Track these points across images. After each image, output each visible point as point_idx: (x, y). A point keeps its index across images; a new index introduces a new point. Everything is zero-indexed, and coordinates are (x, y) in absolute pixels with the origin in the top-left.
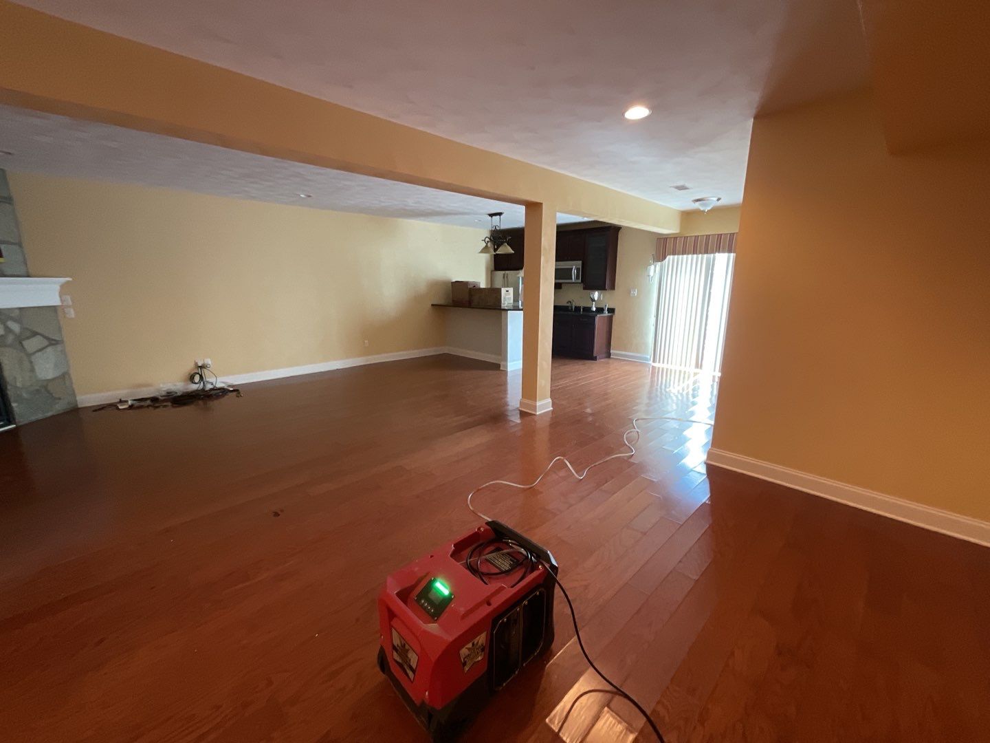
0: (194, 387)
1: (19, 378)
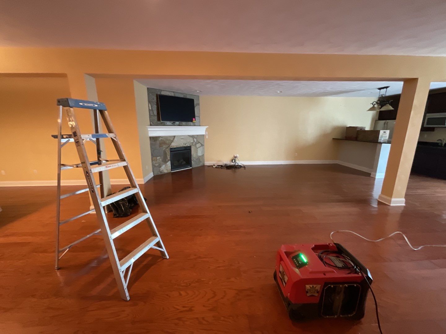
0: (232, 164)
1: (194, 155)
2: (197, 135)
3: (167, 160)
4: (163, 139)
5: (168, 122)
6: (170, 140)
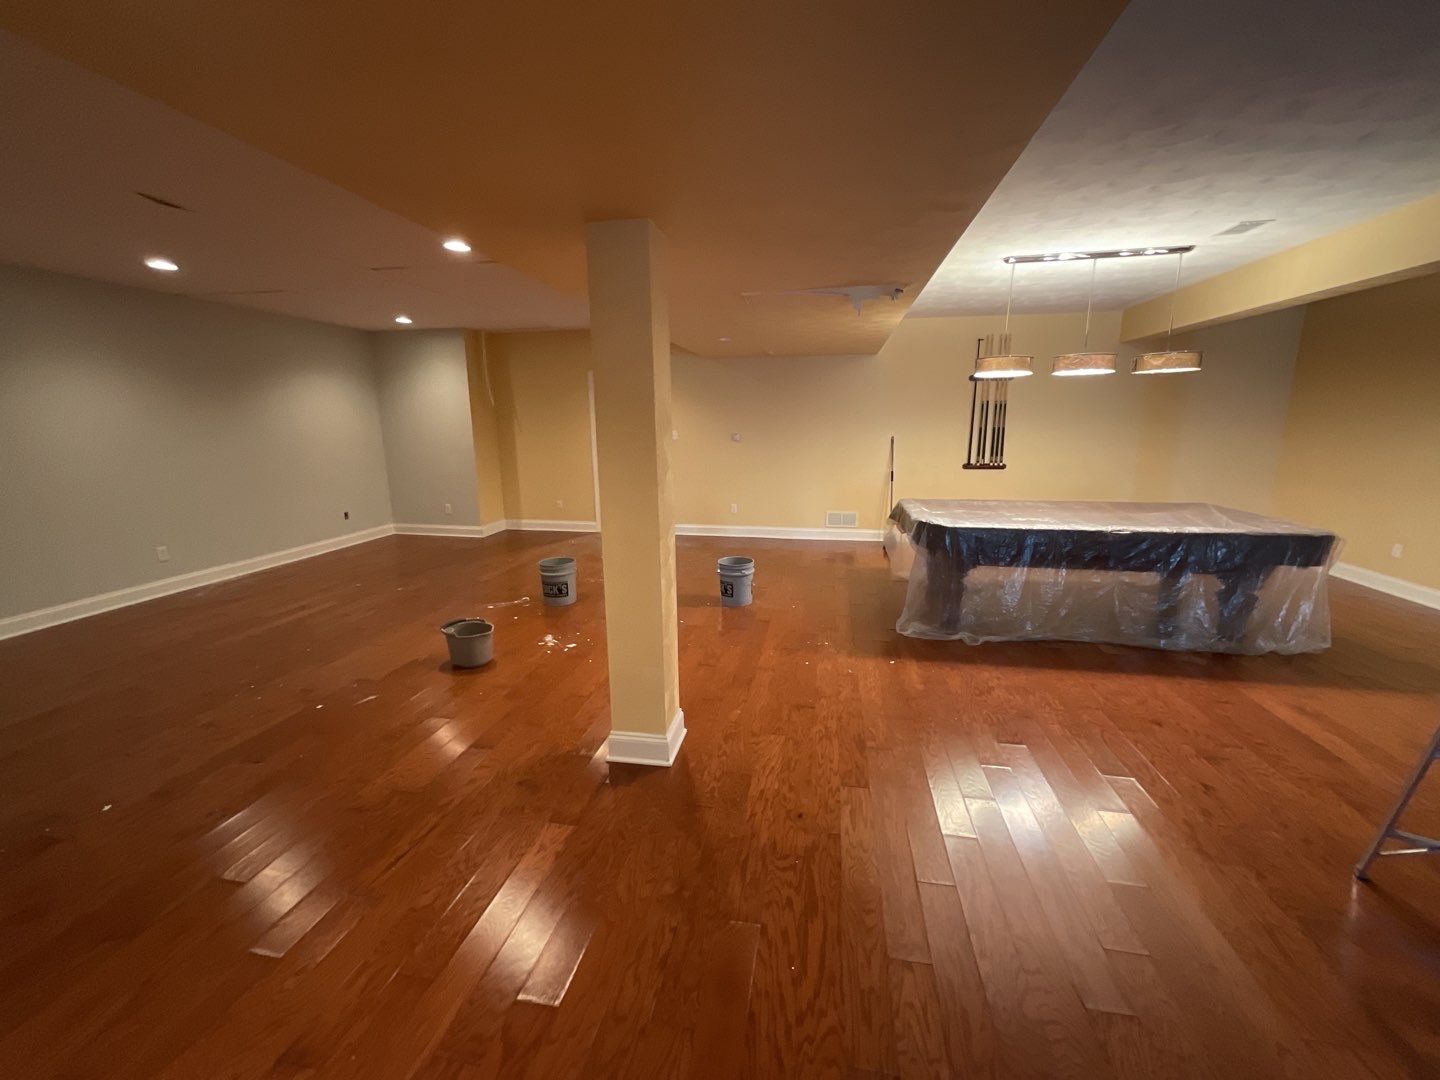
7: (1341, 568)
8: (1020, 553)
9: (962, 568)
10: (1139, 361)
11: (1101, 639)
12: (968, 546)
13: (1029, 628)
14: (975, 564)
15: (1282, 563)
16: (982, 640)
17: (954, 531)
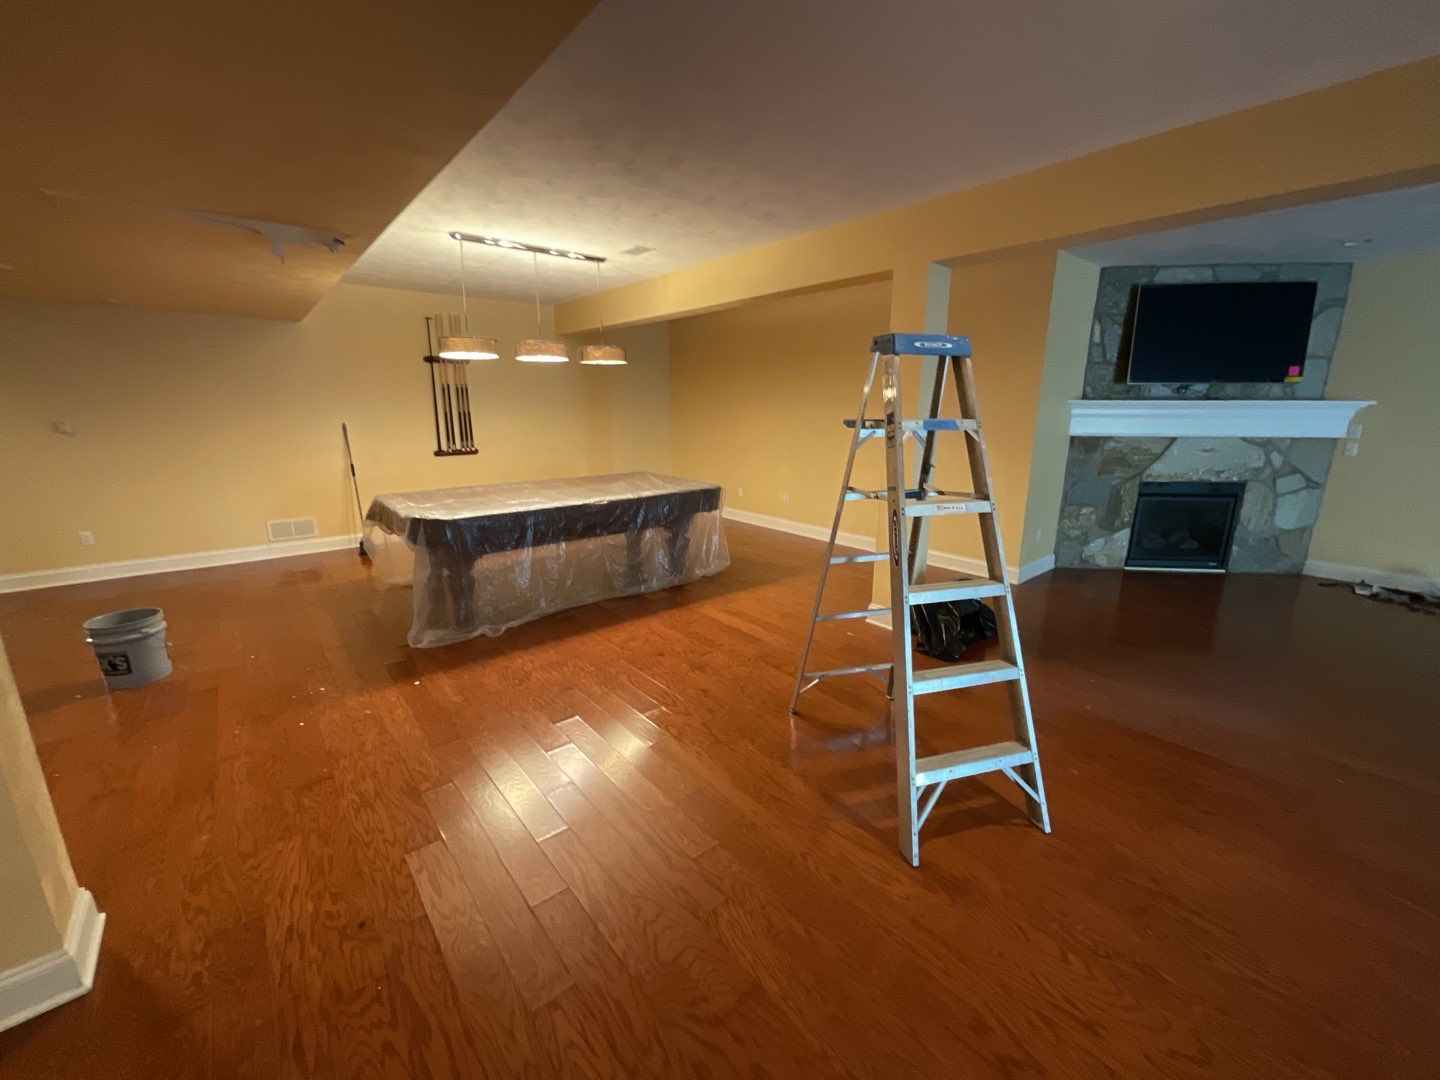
1: (1253, 522)
2: (1293, 440)
3: (1117, 523)
4: (1119, 445)
5: (1159, 384)
6: (1146, 451)
7: (728, 511)
8: (523, 535)
9: (470, 559)
10: (584, 353)
11: (601, 598)
12: (472, 536)
13: (543, 605)
14: (482, 552)
15: (697, 511)
16: (503, 628)
17: (454, 524)
